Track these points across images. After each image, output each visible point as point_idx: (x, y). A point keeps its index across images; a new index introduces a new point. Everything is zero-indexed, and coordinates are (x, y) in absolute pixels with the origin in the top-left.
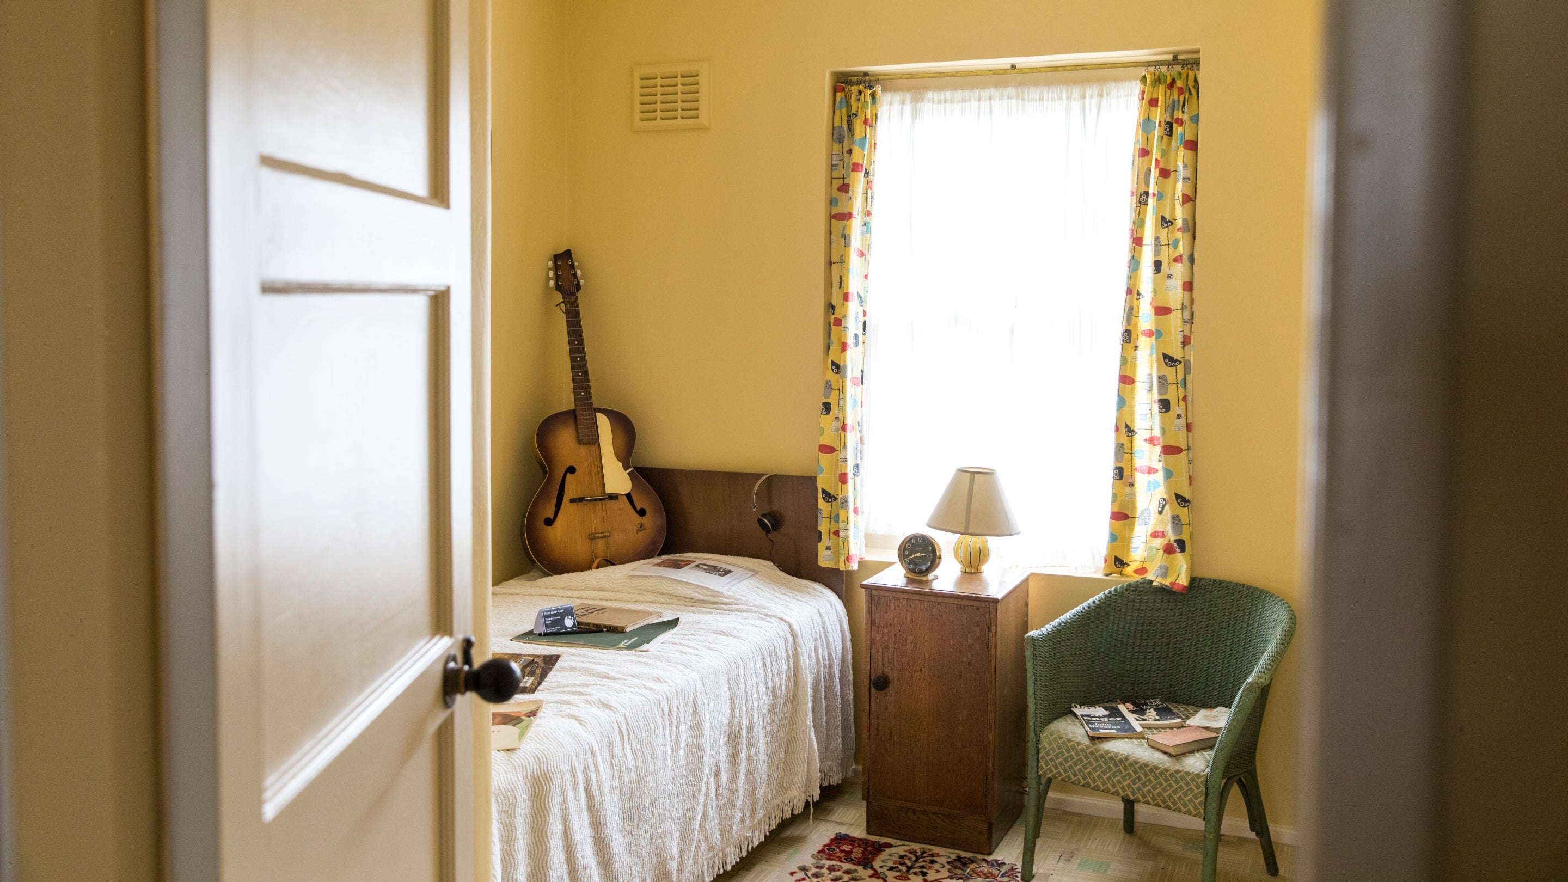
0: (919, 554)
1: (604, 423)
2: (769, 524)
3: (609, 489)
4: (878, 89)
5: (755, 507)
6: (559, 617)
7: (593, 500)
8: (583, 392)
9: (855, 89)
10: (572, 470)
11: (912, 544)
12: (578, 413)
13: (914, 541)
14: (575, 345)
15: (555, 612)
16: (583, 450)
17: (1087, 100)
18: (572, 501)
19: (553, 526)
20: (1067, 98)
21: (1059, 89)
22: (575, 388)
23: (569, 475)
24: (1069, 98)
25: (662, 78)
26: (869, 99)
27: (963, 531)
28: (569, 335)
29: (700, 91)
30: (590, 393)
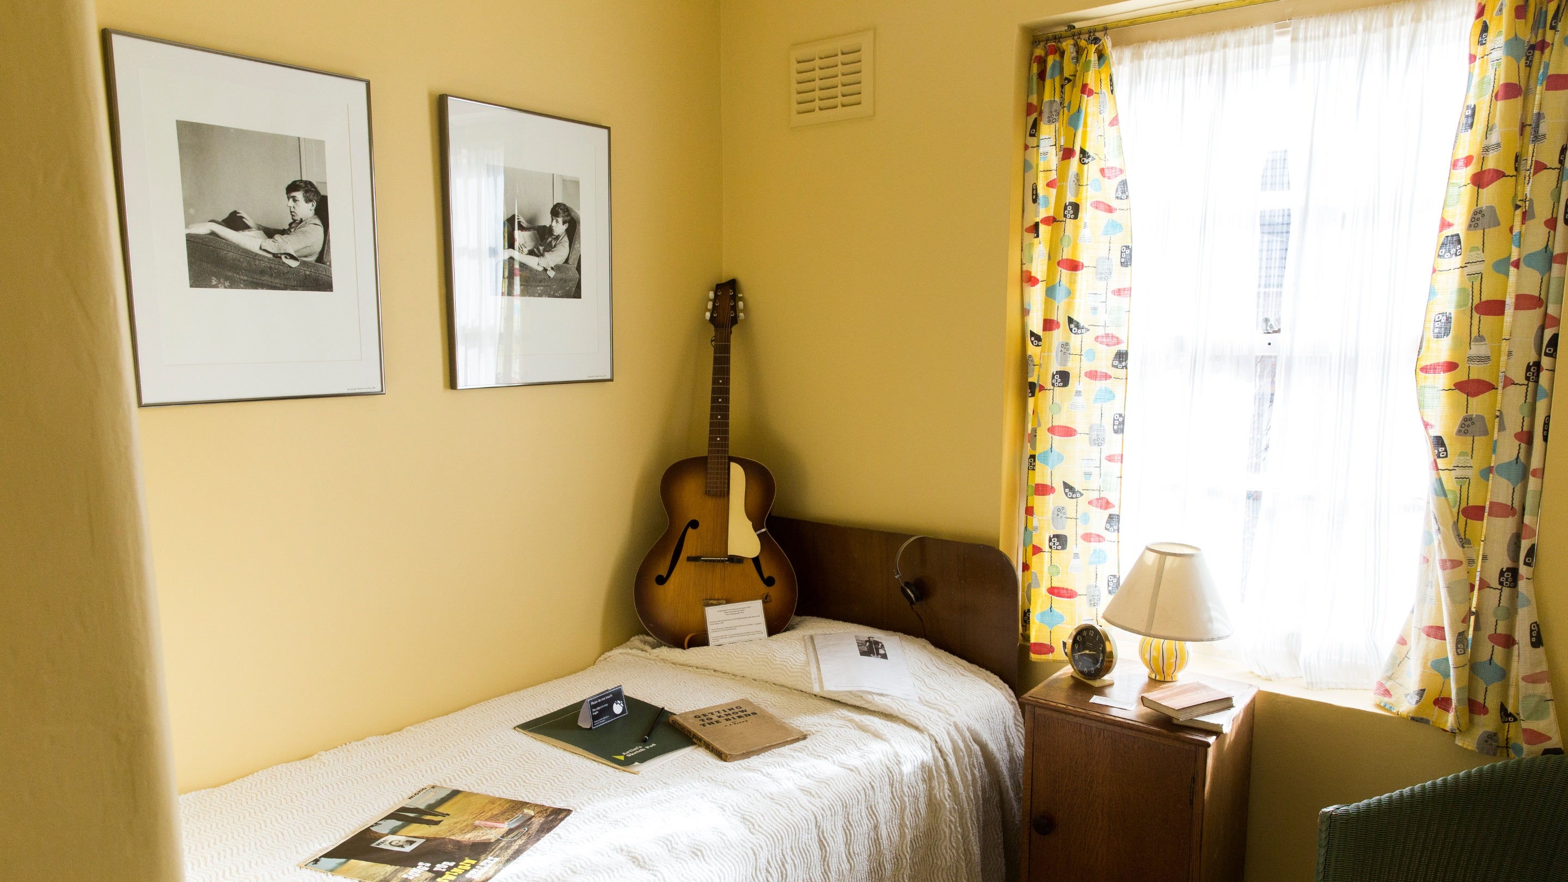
0: (1087, 652)
1: (737, 474)
2: (912, 596)
3: (732, 551)
4: (1107, 42)
5: (898, 573)
6: (607, 705)
7: (714, 561)
8: (719, 437)
9: (1067, 45)
10: (694, 524)
11: (1083, 637)
12: (709, 461)
13: (1085, 633)
14: (718, 383)
15: (603, 699)
16: (710, 503)
17: (1395, 30)
18: (690, 559)
19: (665, 585)
20: (1365, 29)
21: (1353, 18)
22: (711, 432)
23: (690, 530)
24: (1367, 29)
25: (821, 58)
26: (1093, 57)
27: (1143, 631)
28: (714, 374)
29: (862, 70)
30: (726, 439)
